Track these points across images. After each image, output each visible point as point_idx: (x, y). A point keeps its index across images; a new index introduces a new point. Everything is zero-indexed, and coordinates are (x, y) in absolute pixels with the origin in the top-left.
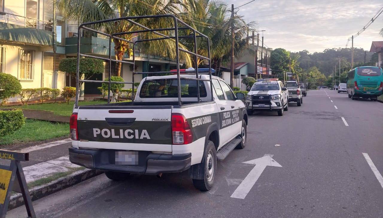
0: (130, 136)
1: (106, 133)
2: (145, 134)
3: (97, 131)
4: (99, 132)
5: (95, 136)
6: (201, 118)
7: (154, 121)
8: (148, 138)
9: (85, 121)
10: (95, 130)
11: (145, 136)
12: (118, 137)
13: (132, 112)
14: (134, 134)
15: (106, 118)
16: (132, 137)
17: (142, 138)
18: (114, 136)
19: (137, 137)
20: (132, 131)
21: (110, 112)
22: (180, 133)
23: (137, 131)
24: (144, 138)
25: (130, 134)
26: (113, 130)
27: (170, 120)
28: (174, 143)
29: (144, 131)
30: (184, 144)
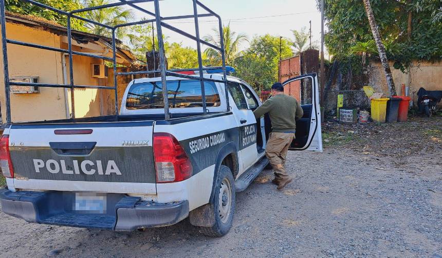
0: (90, 170)
1: (53, 166)
2: (113, 167)
3: (39, 163)
4: (42, 165)
5: (37, 171)
6: (208, 138)
7: (125, 146)
8: (119, 173)
9: (20, 147)
10: (36, 161)
11: (113, 171)
12: (71, 172)
13: (90, 132)
14: (95, 167)
15: (50, 143)
16: (93, 172)
17: (108, 172)
18: (65, 171)
19: (101, 172)
20: (92, 164)
21: (56, 132)
22: (169, 165)
23: (99, 163)
24: (111, 173)
25: (89, 167)
26: (63, 162)
27: (150, 144)
28: (159, 180)
29: (111, 163)
30: (177, 180)
